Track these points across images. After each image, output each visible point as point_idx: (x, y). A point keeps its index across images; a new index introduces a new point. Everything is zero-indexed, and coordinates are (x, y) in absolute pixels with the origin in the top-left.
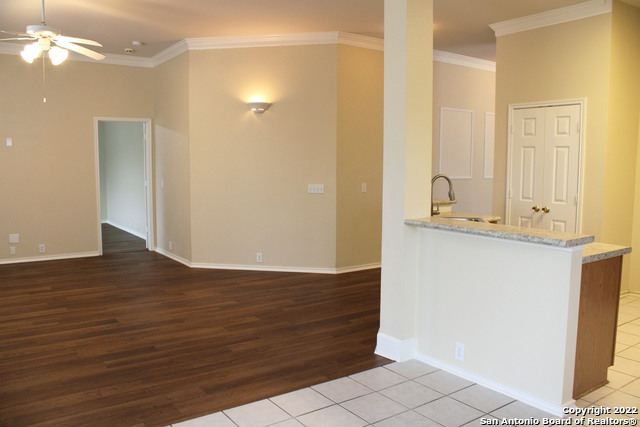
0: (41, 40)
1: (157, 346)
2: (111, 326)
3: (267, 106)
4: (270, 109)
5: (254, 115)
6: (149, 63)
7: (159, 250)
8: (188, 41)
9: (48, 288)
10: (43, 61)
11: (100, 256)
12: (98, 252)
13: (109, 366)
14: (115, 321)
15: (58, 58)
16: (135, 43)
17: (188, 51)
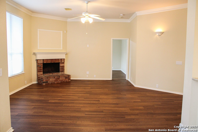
0: (86, 16)
1: (104, 111)
2: (97, 102)
3: (162, 33)
4: (164, 34)
5: (157, 36)
6: (128, 21)
7: (129, 80)
8: (137, 12)
9: (90, 88)
10: (87, 23)
11: (111, 80)
12: (111, 79)
13: (86, 114)
14: (99, 101)
15: (91, 21)
16: (121, 15)
17: (137, 16)
